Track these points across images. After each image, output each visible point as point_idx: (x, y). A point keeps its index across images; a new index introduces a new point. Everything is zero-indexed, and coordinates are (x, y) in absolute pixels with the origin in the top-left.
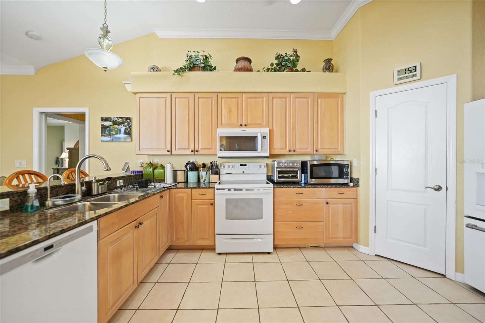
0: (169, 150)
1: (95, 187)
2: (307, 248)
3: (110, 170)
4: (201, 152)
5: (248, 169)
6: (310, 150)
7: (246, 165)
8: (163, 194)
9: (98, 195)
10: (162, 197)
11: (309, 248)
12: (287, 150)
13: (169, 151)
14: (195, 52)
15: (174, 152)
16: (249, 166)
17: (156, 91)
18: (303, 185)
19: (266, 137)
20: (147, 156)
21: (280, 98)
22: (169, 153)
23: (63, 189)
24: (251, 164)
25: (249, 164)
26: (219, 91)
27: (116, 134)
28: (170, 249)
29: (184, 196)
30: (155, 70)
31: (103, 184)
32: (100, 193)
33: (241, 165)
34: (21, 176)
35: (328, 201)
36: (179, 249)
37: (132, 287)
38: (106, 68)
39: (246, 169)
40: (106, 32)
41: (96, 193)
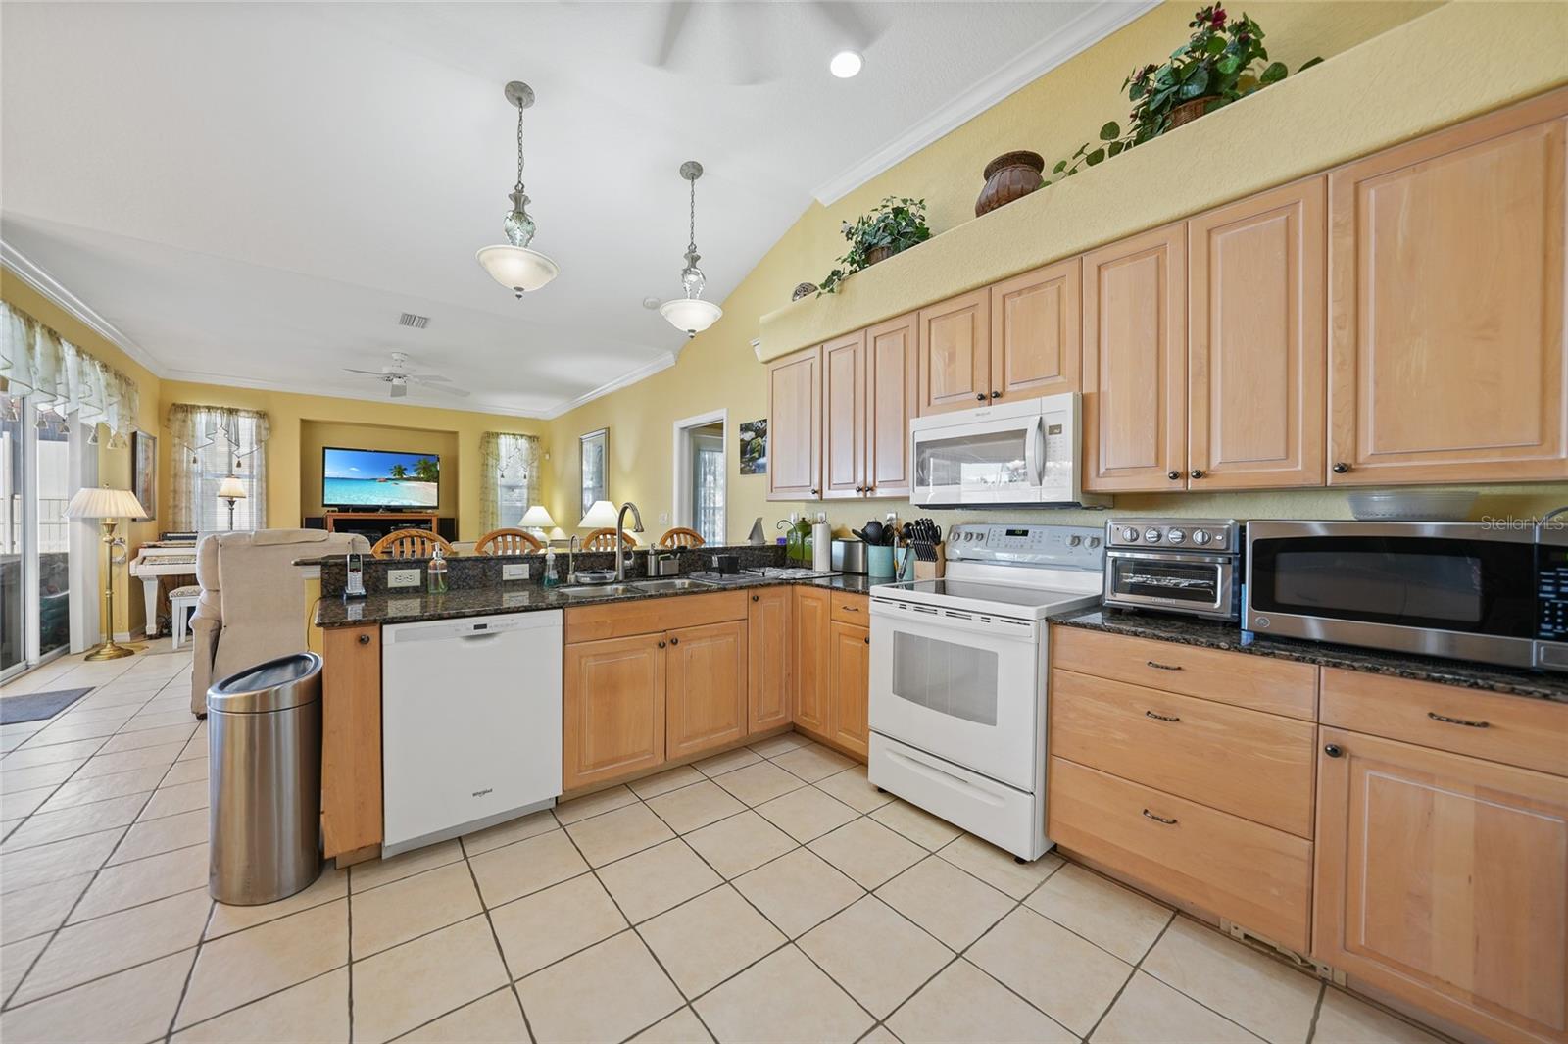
0: (817, 489)
1: (652, 561)
2: (1228, 935)
3: (642, 531)
4: (880, 493)
5: (1031, 547)
6: (1300, 467)
7: (1025, 533)
8: (760, 592)
9: (658, 577)
10: (756, 599)
11: (1238, 941)
12: (1165, 471)
13: (815, 492)
14: (876, 210)
15: (827, 494)
16: (1037, 537)
17: (796, 348)
18: (1245, 638)
19: (1060, 427)
20: (804, 504)
21: (1134, 256)
22: (816, 497)
23: (602, 560)
24: (1046, 531)
25: (1038, 532)
26: (922, 302)
27: (760, 456)
28: (794, 732)
29: (816, 607)
30: (802, 294)
31: (668, 558)
32: (662, 574)
33: (1010, 533)
34: (601, 537)
35: (1348, 740)
36: (816, 742)
37: (647, 757)
38: (693, 331)
39: (1022, 546)
40: (694, 259)
41: (653, 575)
